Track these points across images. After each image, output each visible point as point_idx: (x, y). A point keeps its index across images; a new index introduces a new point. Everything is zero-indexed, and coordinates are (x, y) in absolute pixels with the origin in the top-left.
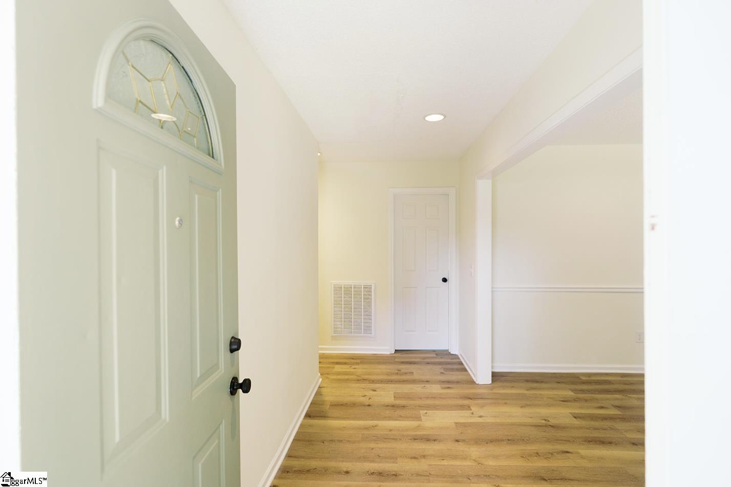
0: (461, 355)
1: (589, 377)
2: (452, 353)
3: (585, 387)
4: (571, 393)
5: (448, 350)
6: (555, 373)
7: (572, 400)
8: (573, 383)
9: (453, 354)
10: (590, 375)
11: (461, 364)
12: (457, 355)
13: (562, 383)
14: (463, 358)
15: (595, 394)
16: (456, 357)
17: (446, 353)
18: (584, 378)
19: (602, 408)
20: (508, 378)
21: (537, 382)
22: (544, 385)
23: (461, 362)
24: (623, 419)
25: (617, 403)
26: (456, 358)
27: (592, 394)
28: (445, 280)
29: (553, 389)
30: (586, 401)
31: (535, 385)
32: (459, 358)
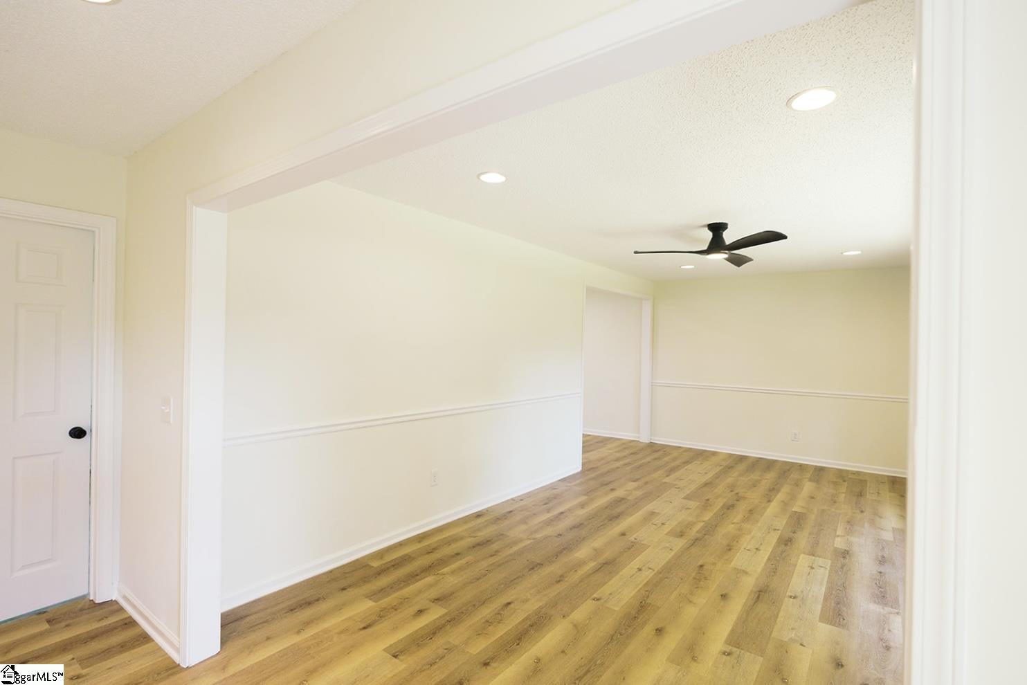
0: (125, 598)
1: (382, 558)
2: (97, 602)
3: (384, 581)
4: (370, 604)
5: (84, 597)
6: (331, 571)
7: (377, 618)
8: (365, 580)
9: (99, 604)
10: (380, 554)
11: (130, 623)
12: (116, 602)
13: (350, 586)
14: (134, 606)
15: (401, 588)
16: (112, 607)
17: (83, 608)
18: (376, 564)
19: (420, 612)
20: (252, 617)
21: (309, 604)
22: (323, 606)
23: (130, 617)
24: (453, 620)
25: (434, 593)
26: (113, 613)
27: (398, 590)
28: (78, 433)
29: (339, 608)
30: (395, 608)
31: (307, 613)
32: (121, 609)
